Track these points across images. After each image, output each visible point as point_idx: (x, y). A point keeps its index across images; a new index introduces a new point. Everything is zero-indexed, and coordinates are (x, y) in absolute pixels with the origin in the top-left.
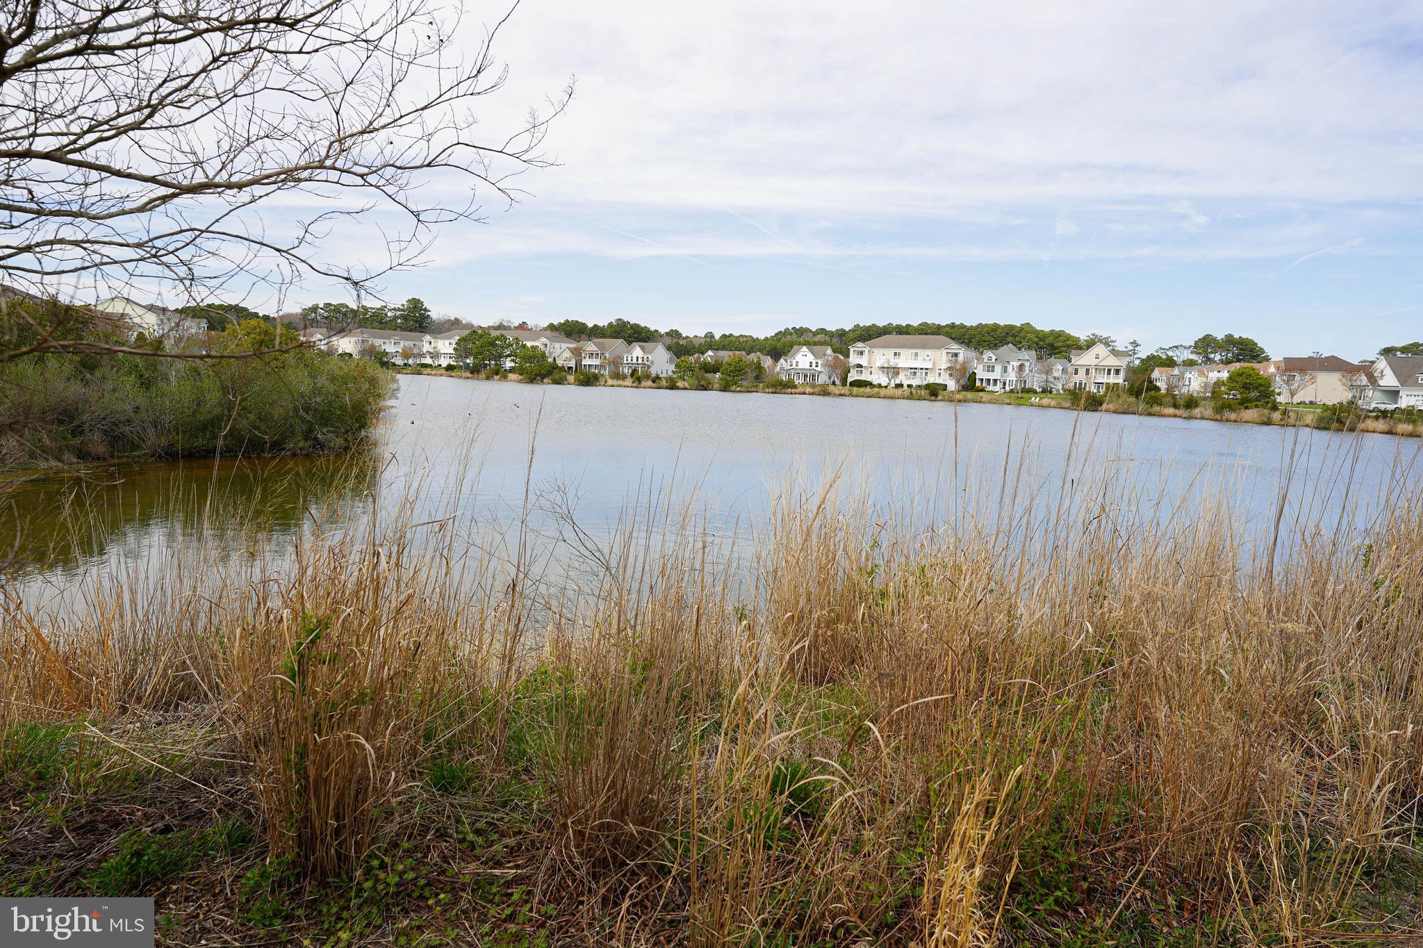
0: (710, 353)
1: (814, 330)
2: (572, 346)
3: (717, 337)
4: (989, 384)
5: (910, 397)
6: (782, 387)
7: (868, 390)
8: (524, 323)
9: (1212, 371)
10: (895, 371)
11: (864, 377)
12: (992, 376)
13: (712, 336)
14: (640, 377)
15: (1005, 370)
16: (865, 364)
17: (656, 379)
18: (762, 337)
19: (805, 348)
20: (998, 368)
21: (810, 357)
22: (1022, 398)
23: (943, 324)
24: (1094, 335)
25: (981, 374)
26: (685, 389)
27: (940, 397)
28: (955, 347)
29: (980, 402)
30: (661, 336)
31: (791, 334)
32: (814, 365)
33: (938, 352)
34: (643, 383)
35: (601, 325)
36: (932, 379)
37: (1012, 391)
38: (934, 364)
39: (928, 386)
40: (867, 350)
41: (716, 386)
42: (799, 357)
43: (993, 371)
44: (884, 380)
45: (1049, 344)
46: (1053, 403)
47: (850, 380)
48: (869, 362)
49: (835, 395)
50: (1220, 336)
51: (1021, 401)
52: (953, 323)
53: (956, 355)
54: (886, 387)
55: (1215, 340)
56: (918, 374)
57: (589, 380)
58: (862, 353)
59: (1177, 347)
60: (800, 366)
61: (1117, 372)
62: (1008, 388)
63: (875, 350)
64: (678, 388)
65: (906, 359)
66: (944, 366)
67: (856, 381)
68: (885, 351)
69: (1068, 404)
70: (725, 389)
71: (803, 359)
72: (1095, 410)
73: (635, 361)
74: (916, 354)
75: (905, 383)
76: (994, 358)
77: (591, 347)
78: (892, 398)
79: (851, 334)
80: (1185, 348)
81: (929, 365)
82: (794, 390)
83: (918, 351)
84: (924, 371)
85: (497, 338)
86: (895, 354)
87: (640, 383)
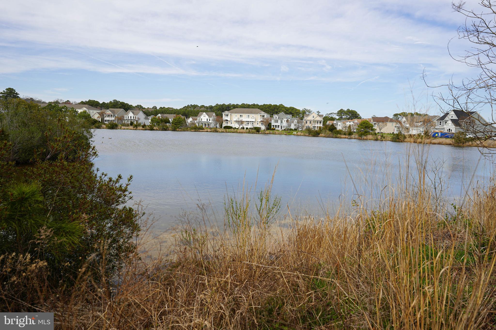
0: (160, 115)
1: (200, 106)
2: (98, 111)
3: (158, 108)
4: (276, 127)
5: (249, 132)
6: (197, 129)
7: (232, 130)
8: (68, 101)
9: (347, 122)
10: (242, 122)
11: (229, 125)
12: (277, 124)
13: (156, 108)
14: (135, 125)
15: (282, 122)
16: (229, 120)
17: (144, 126)
18: (178, 108)
19: (204, 113)
20: (279, 121)
21: (207, 117)
22: (290, 132)
23: (250, 104)
24: (305, 109)
25: (273, 123)
26: (157, 130)
27: (260, 133)
28: (263, 113)
29: (275, 134)
30: (134, 107)
31: (190, 107)
32: (208, 120)
33: (257, 115)
34: (138, 128)
35: (106, 102)
36: (256, 125)
37: (285, 130)
38: (255, 120)
39: (255, 128)
40: (229, 114)
41: (170, 129)
42: (202, 117)
43: (277, 122)
44: (237, 126)
45: (290, 112)
46: (302, 134)
47: (223, 126)
48: (231, 119)
49: (220, 132)
50: (345, 109)
51: (290, 134)
52: (254, 104)
53: (264, 116)
54: (238, 129)
55: (344, 111)
56: (250, 124)
57: (113, 126)
58: (227, 115)
59: (332, 113)
60: (203, 120)
61: (320, 122)
62: (283, 129)
63: (233, 114)
64: (154, 130)
65: (245, 118)
66: (259, 121)
67: (226, 126)
68: (237, 114)
69: (308, 135)
70: (174, 130)
71: (204, 118)
72: (318, 136)
73: (130, 118)
74: (249, 116)
75: (245, 127)
76: (278, 117)
77: (108, 112)
78: (242, 133)
79: (215, 108)
80: (335, 114)
81: (254, 120)
82: (203, 130)
83: (249, 115)
84: (252, 122)
85: (63, 108)
86: (241, 116)
87: (137, 128)
